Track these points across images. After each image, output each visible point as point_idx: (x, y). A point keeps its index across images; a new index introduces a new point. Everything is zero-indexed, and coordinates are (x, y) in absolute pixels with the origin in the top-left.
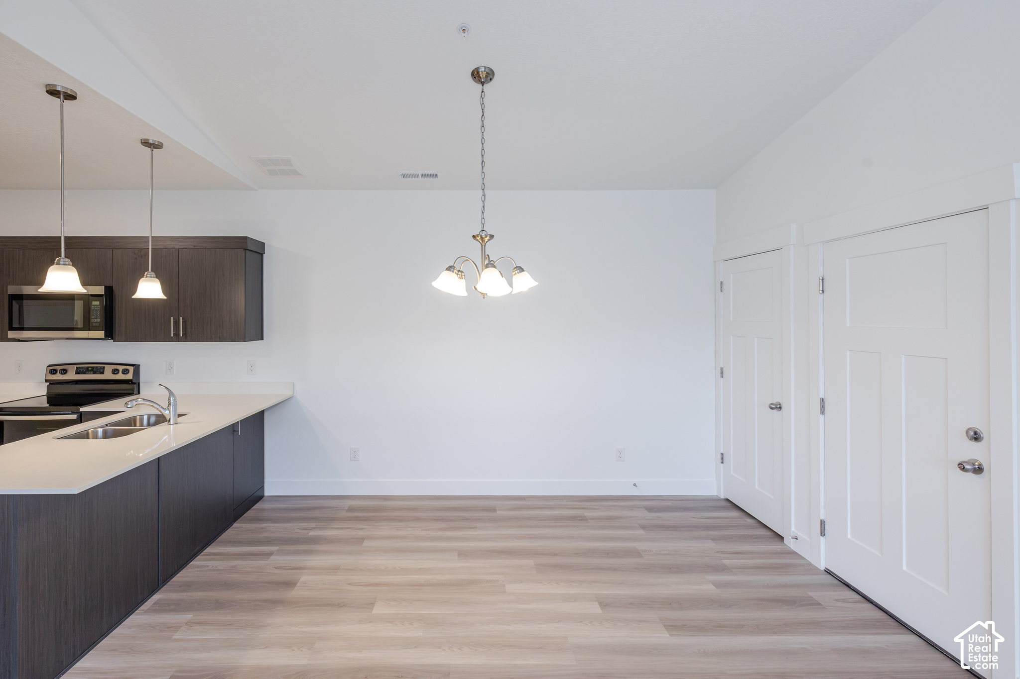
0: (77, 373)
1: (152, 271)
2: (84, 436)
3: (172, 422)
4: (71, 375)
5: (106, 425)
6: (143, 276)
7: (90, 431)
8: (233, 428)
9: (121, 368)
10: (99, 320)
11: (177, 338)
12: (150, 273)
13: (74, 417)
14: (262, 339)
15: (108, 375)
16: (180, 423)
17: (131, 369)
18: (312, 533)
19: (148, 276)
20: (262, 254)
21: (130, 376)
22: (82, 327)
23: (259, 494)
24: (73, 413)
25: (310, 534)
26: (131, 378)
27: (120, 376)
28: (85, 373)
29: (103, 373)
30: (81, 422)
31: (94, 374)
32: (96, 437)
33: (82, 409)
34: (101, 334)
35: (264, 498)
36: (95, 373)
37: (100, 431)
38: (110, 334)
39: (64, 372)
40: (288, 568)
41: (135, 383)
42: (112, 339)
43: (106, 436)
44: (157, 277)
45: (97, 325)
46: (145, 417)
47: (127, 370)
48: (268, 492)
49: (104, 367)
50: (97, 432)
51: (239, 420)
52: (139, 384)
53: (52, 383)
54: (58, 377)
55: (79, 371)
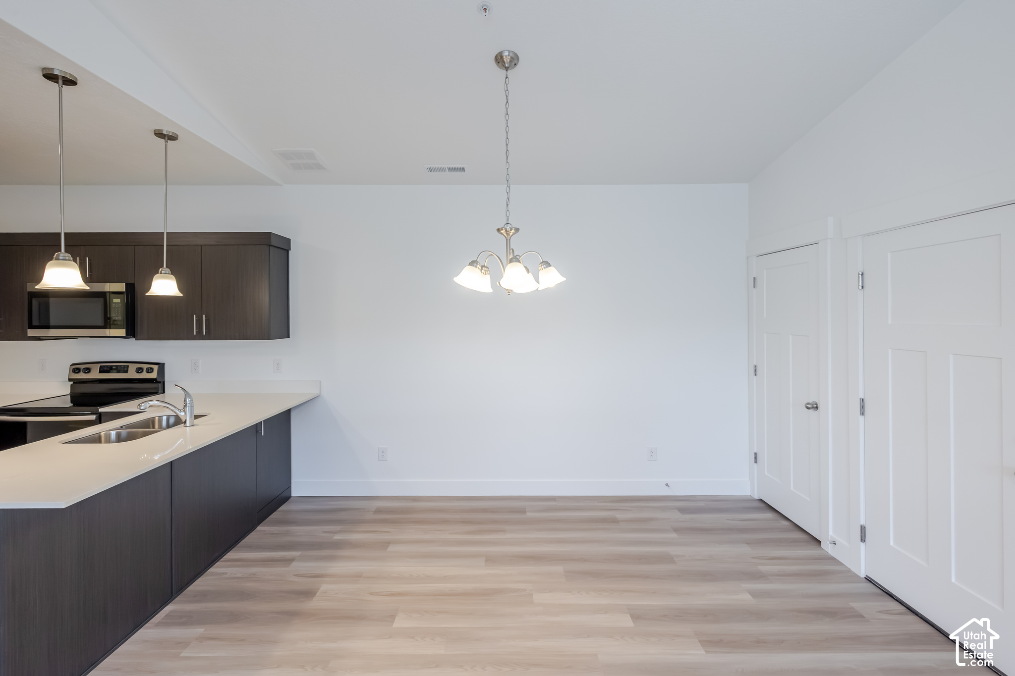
0: (100, 372)
1: (167, 267)
2: (96, 439)
3: (188, 424)
4: (95, 374)
5: (122, 427)
6: (157, 273)
7: (102, 434)
8: (256, 427)
9: (145, 366)
10: (120, 318)
11: (200, 337)
12: (165, 269)
13: (93, 417)
14: (288, 337)
15: (132, 374)
16: (197, 425)
17: (156, 367)
18: (337, 537)
19: (163, 272)
20: (287, 251)
21: (154, 375)
22: (103, 325)
23: (285, 494)
24: (92, 414)
25: (334, 538)
26: (156, 377)
27: (145, 375)
28: (108, 372)
29: (126, 372)
30: (100, 423)
31: (117, 373)
32: (108, 441)
33: (101, 410)
34: (122, 332)
35: (291, 499)
36: (119, 372)
37: (113, 433)
38: (132, 333)
39: (88, 370)
40: (309, 575)
41: (160, 382)
42: (134, 337)
43: (119, 439)
44: (172, 274)
45: (118, 323)
46: (165, 418)
47: (151, 368)
48: (295, 492)
49: (128, 366)
50: (110, 435)
51: (262, 420)
52: (164, 383)
53: (76, 382)
54: (82, 376)
55: (102, 370)
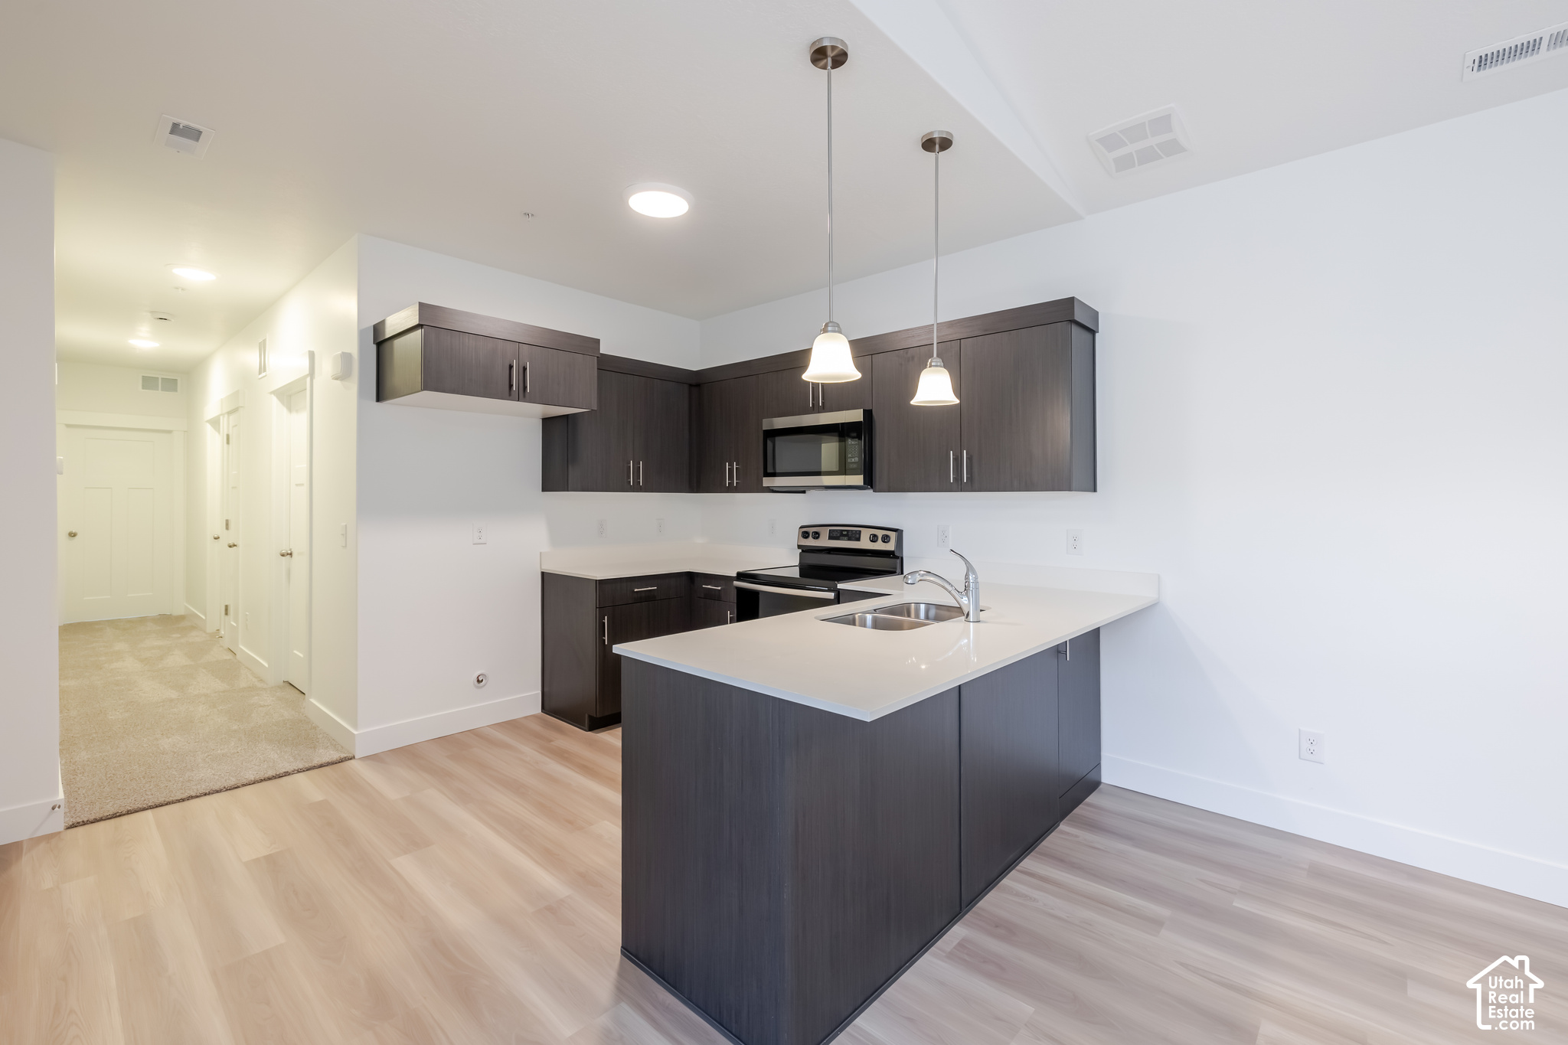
0: (831, 538)
1: (938, 356)
2: (849, 620)
3: (971, 618)
4: (825, 541)
5: (875, 610)
6: (926, 367)
7: (857, 616)
8: (1058, 651)
9: (880, 533)
10: (857, 459)
11: (959, 486)
12: (935, 360)
13: (831, 595)
14: (1095, 490)
15: (865, 543)
16: (984, 622)
17: (893, 535)
19: (933, 364)
20: (1093, 332)
21: (890, 546)
22: (837, 470)
23: (1092, 776)
24: (829, 591)
26: (893, 549)
27: (879, 546)
28: (838, 539)
29: (858, 539)
30: (839, 603)
31: (848, 540)
32: (863, 624)
33: (840, 586)
34: (858, 480)
35: (1101, 786)
36: (850, 539)
37: (869, 617)
38: (870, 483)
39: (816, 535)
41: (897, 557)
42: (872, 488)
43: (877, 625)
44: (945, 367)
45: (855, 466)
46: (922, 607)
47: (887, 536)
48: (1107, 777)
49: (860, 531)
50: (865, 619)
52: (902, 558)
53: (805, 550)
54: (811, 542)
55: (832, 536)
